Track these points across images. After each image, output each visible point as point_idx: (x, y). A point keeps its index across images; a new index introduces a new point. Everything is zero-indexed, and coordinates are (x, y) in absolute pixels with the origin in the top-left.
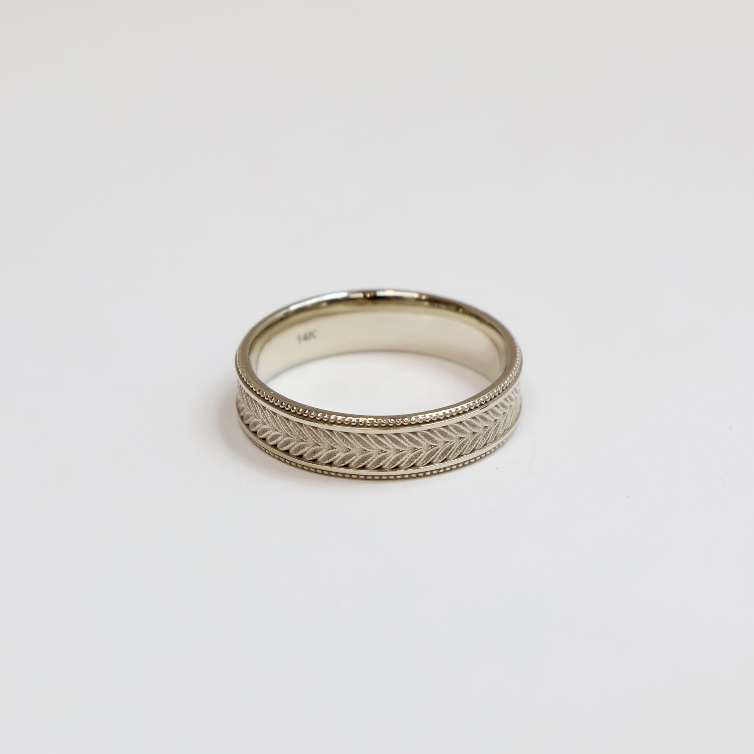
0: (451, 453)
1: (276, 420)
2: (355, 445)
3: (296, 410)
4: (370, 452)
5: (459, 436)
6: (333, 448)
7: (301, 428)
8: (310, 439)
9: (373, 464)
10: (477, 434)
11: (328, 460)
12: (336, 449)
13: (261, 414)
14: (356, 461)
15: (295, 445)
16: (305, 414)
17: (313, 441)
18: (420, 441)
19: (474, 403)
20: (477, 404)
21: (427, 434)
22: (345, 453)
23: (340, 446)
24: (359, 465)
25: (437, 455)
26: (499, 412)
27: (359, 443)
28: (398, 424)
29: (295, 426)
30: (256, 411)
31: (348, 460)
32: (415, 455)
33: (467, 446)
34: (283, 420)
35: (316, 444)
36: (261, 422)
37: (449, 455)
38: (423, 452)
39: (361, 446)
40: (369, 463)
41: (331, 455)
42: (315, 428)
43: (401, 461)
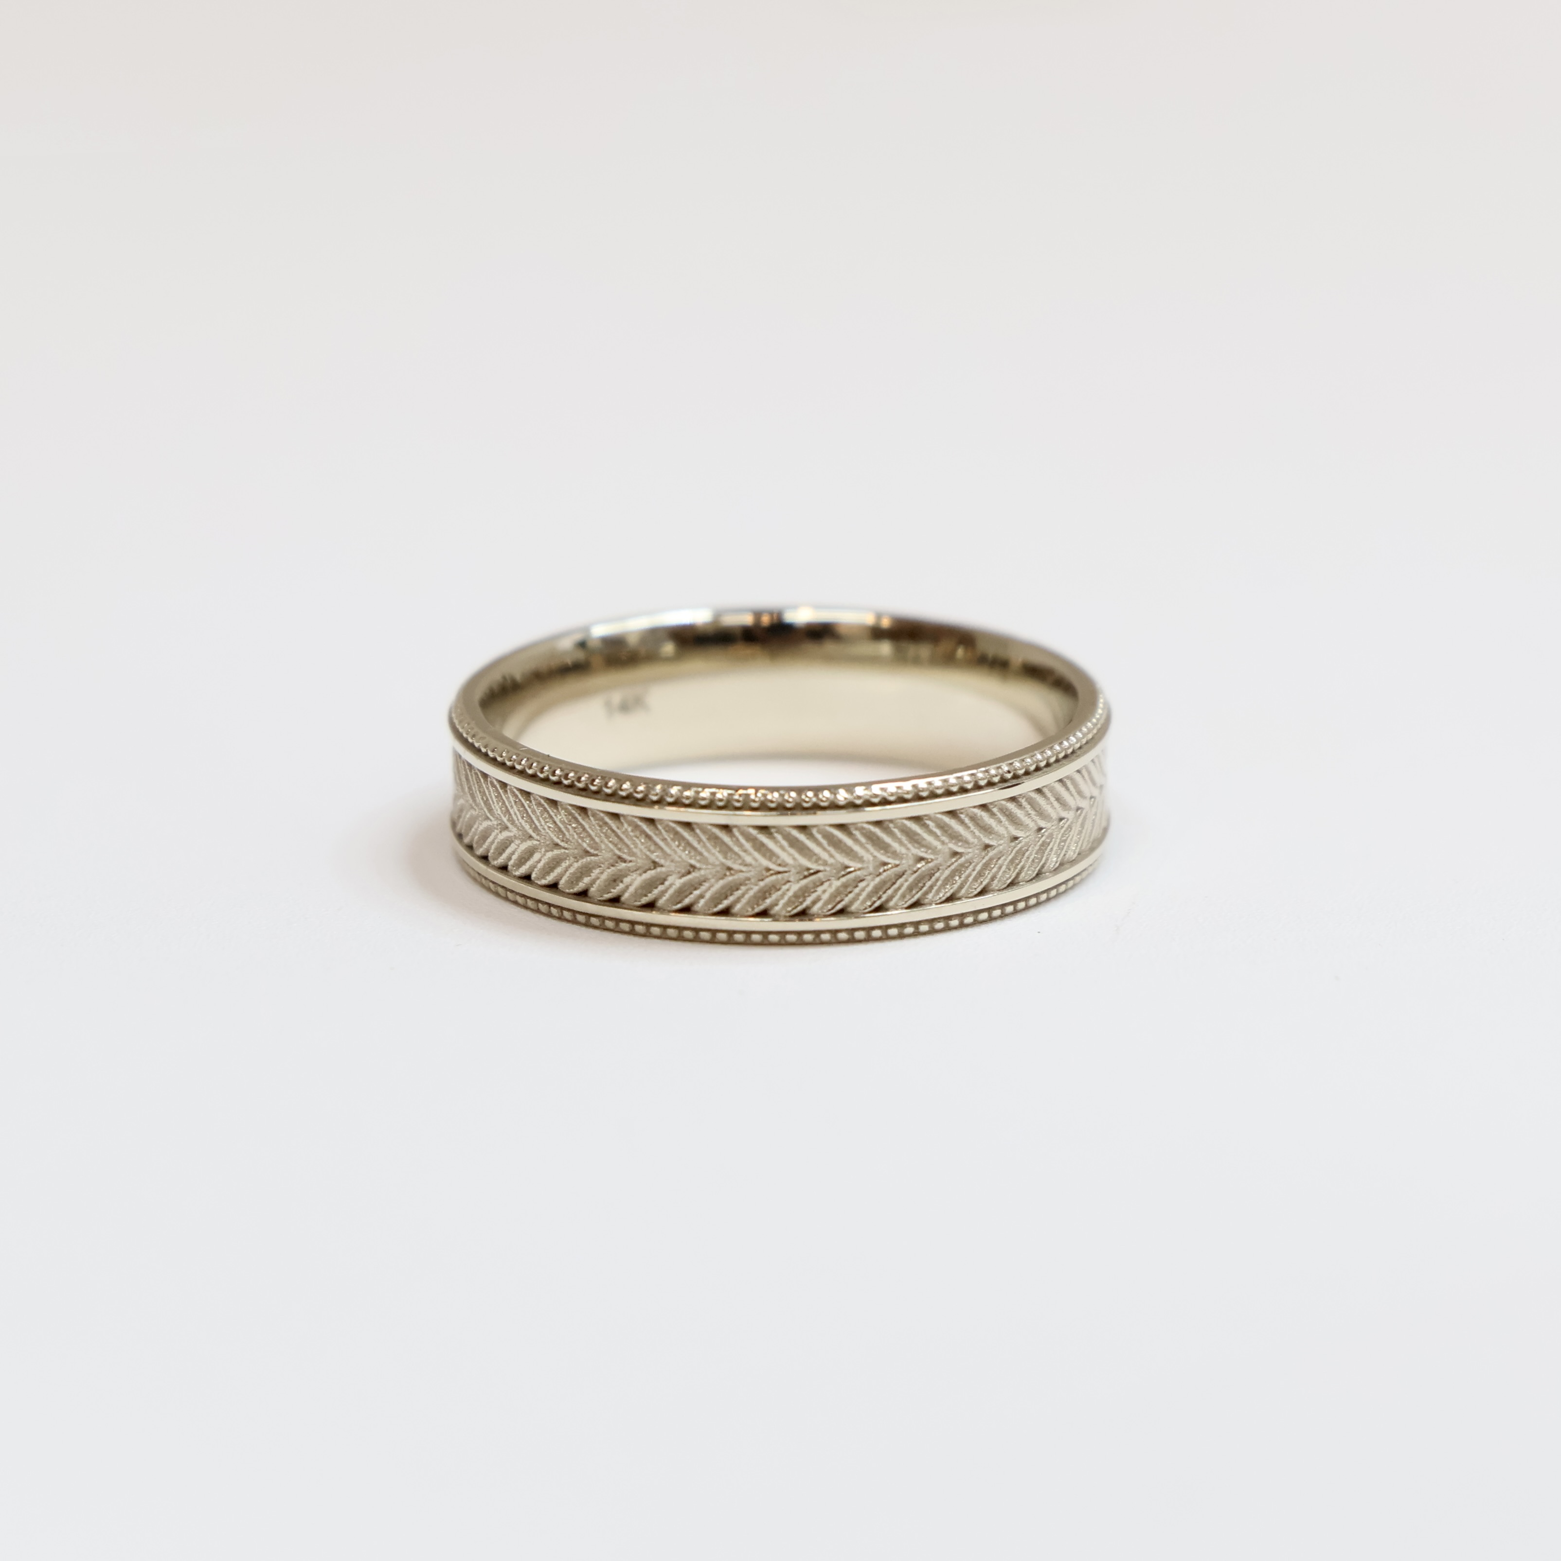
0: (931, 887)
1: (529, 810)
2: (706, 854)
3: (573, 779)
4: (741, 874)
5: (950, 849)
6: (655, 864)
7: (583, 823)
8: (603, 846)
9: (748, 903)
10: (994, 852)
11: (646, 896)
12: (662, 866)
13: (497, 808)
14: (708, 895)
15: (570, 866)
16: (594, 785)
17: (612, 850)
18: (856, 848)
19: (987, 774)
20: (994, 776)
21: (874, 834)
22: (683, 876)
23: (672, 861)
24: (716, 906)
25: (899, 888)
26: (1049, 812)
27: (715, 851)
28: (805, 805)
29: (570, 817)
30: (486, 803)
31: (691, 893)
32: (845, 886)
33: (969, 875)
34: (545, 809)
35: (620, 857)
36: (497, 825)
37: (926, 893)
38: (865, 878)
39: (720, 857)
40: (738, 900)
41: (650, 885)
42: (616, 816)
43: (814, 896)
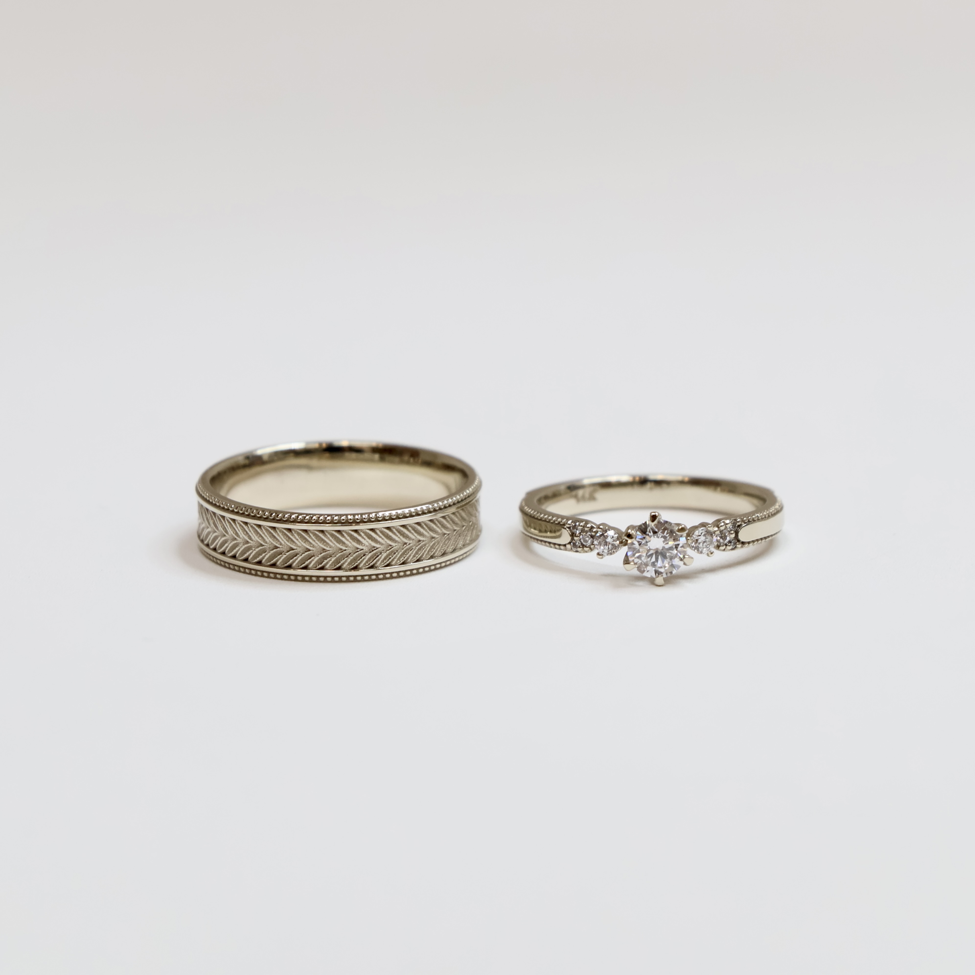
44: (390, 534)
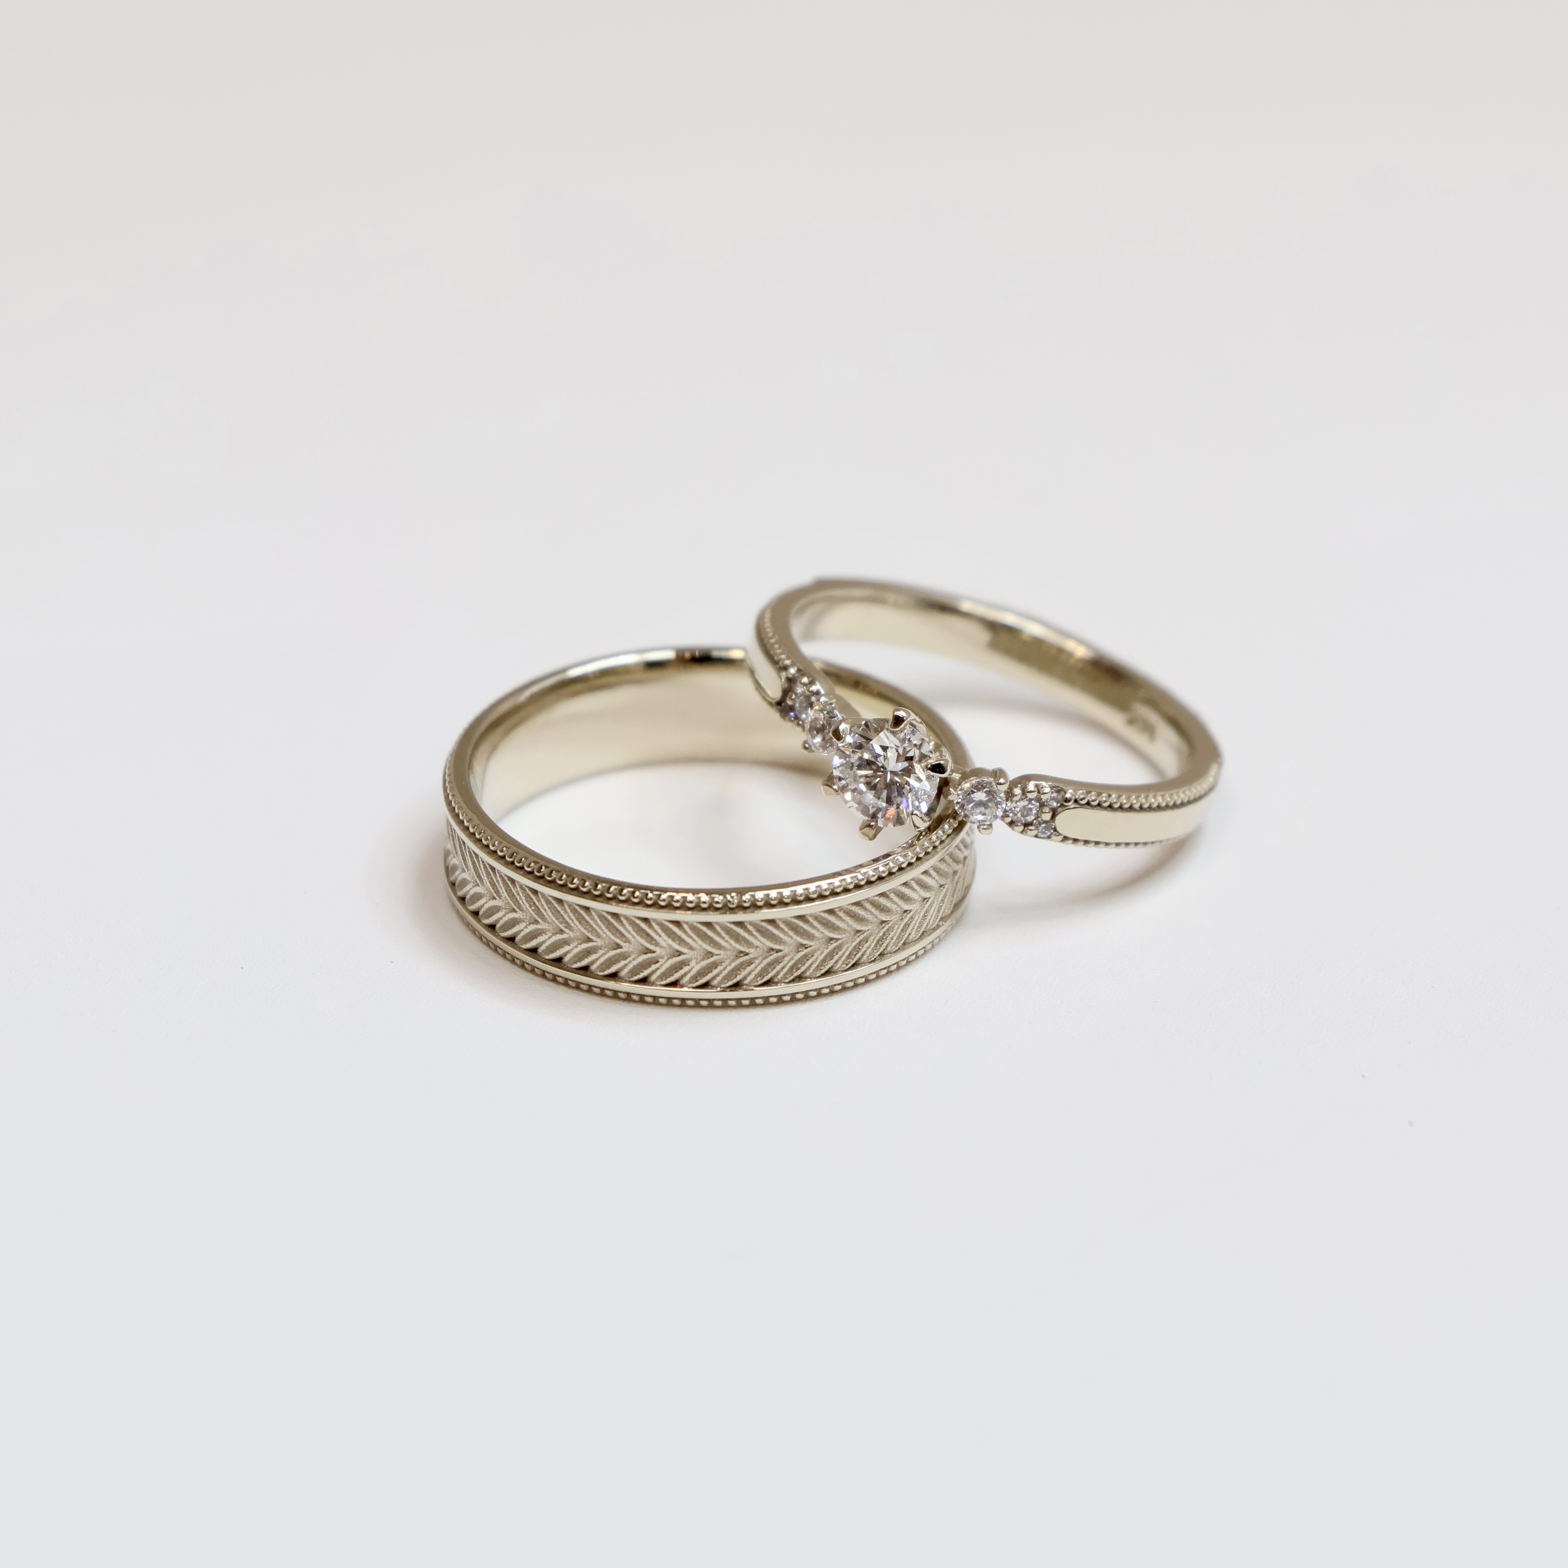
44: (710, 933)
